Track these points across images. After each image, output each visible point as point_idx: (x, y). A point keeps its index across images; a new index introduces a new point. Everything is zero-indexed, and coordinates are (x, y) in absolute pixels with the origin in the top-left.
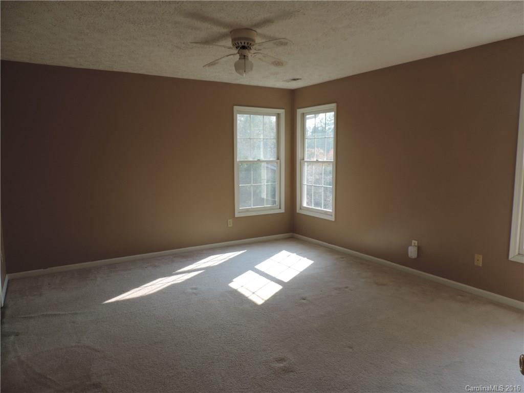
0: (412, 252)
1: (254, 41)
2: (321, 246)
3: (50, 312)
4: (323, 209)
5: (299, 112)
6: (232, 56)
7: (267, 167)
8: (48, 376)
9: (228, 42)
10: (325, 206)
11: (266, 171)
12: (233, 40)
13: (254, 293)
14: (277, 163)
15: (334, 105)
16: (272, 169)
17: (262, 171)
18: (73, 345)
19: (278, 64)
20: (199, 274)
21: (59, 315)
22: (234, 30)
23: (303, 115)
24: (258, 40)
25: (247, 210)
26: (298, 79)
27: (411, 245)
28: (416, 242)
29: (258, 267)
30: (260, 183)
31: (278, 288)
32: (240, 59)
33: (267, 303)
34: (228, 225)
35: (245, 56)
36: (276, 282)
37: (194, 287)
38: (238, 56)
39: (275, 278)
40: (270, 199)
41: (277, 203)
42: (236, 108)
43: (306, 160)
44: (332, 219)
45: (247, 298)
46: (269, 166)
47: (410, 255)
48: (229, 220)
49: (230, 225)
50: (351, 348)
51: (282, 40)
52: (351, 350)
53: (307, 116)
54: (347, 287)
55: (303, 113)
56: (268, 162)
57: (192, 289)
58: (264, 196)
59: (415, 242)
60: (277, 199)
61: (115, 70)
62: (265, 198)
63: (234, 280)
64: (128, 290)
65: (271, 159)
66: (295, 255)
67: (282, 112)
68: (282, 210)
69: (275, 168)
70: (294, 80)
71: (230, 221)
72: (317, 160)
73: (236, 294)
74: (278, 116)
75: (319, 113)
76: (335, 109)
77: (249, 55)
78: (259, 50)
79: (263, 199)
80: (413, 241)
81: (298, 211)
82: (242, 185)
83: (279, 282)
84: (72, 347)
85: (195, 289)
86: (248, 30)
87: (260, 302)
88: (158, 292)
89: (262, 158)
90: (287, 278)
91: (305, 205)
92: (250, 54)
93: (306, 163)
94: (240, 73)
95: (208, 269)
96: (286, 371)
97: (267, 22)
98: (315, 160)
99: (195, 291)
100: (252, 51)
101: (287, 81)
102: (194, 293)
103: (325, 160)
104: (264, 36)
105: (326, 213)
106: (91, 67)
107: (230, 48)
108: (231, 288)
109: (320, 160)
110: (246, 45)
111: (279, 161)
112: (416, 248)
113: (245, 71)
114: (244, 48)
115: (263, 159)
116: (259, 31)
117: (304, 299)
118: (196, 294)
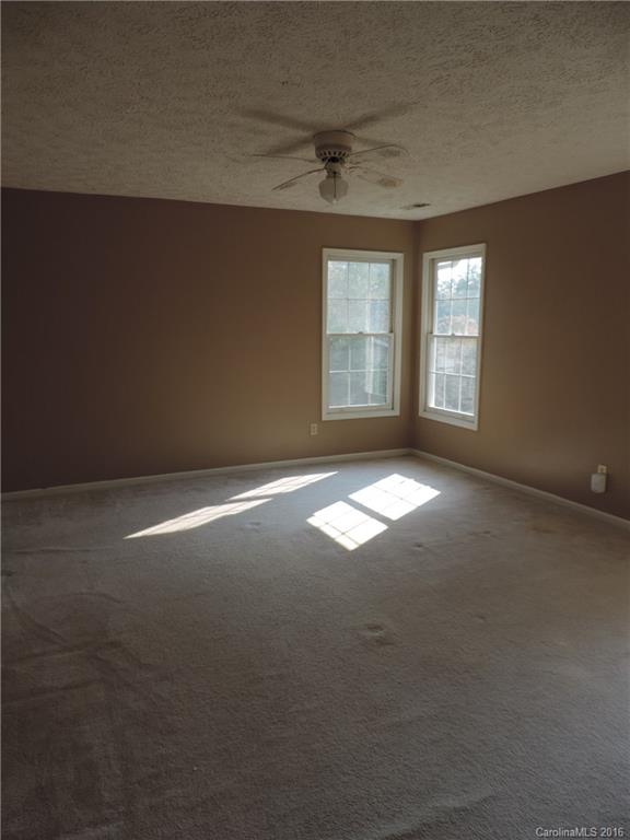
0: (597, 483)
1: (350, 149)
2: (454, 469)
3: (52, 548)
4: (459, 412)
5: (427, 256)
6: (315, 173)
7: (375, 345)
8: (52, 630)
9: (311, 152)
10: (464, 408)
11: (372, 349)
12: (318, 149)
13: (343, 534)
14: (390, 337)
15: (481, 247)
16: (381, 346)
17: (367, 350)
18: (84, 590)
19: (388, 182)
20: (263, 504)
21: (64, 551)
22: (320, 133)
23: (433, 262)
24: (356, 147)
25: (342, 411)
26: (424, 205)
27: (596, 472)
28: (605, 468)
29: (354, 496)
30: (364, 368)
31: (381, 528)
32: (328, 177)
33: (363, 549)
34: (310, 432)
35: (335, 173)
36: (379, 520)
37: (256, 521)
38: (325, 173)
39: (377, 513)
40: (377, 393)
41: (389, 401)
42: (326, 251)
43: (436, 333)
44: (474, 427)
45: (333, 539)
46: (379, 342)
47: (593, 487)
48: (312, 425)
49: (314, 432)
50: (482, 618)
51: (390, 148)
52: (481, 621)
53: (440, 264)
54: (487, 532)
55: (433, 259)
56: (376, 336)
57: (252, 523)
58: (369, 389)
59: (602, 468)
60: (389, 396)
61: (142, 196)
62: (371, 392)
63: (316, 514)
64: (158, 523)
65: (382, 332)
66: (412, 481)
67: (399, 257)
68: (397, 413)
69: (387, 345)
70: (419, 206)
71: (314, 426)
72: (453, 335)
73: (316, 533)
74: (393, 263)
75: (459, 259)
76: (484, 253)
77: (342, 171)
78: (358, 163)
79: (367, 394)
80: (600, 467)
81: (421, 413)
82: (334, 370)
83: (383, 519)
84: (82, 594)
85: (258, 524)
86: (342, 131)
87: (351, 546)
88: (202, 526)
89: (367, 330)
90: (395, 515)
91: (432, 404)
92: (344, 171)
93: (435, 339)
94: (327, 199)
95: (277, 497)
96: (381, 642)
97: (369, 119)
98: (450, 334)
99: (256, 527)
100: (347, 165)
101: (408, 208)
102: (254, 529)
103: (466, 334)
104: (365, 141)
105: (464, 418)
106: (108, 193)
107: (311, 161)
108: (310, 525)
109: (457, 334)
110: (337, 155)
111: (392, 335)
112: (604, 477)
113: (335, 196)
114: (334, 160)
115: (368, 332)
116: (358, 133)
117: (419, 546)
118: (257, 531)
